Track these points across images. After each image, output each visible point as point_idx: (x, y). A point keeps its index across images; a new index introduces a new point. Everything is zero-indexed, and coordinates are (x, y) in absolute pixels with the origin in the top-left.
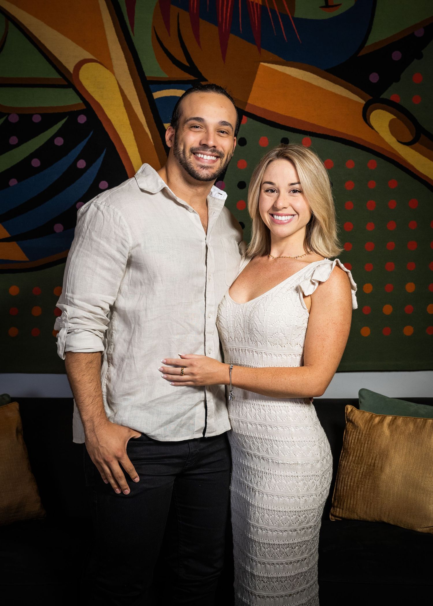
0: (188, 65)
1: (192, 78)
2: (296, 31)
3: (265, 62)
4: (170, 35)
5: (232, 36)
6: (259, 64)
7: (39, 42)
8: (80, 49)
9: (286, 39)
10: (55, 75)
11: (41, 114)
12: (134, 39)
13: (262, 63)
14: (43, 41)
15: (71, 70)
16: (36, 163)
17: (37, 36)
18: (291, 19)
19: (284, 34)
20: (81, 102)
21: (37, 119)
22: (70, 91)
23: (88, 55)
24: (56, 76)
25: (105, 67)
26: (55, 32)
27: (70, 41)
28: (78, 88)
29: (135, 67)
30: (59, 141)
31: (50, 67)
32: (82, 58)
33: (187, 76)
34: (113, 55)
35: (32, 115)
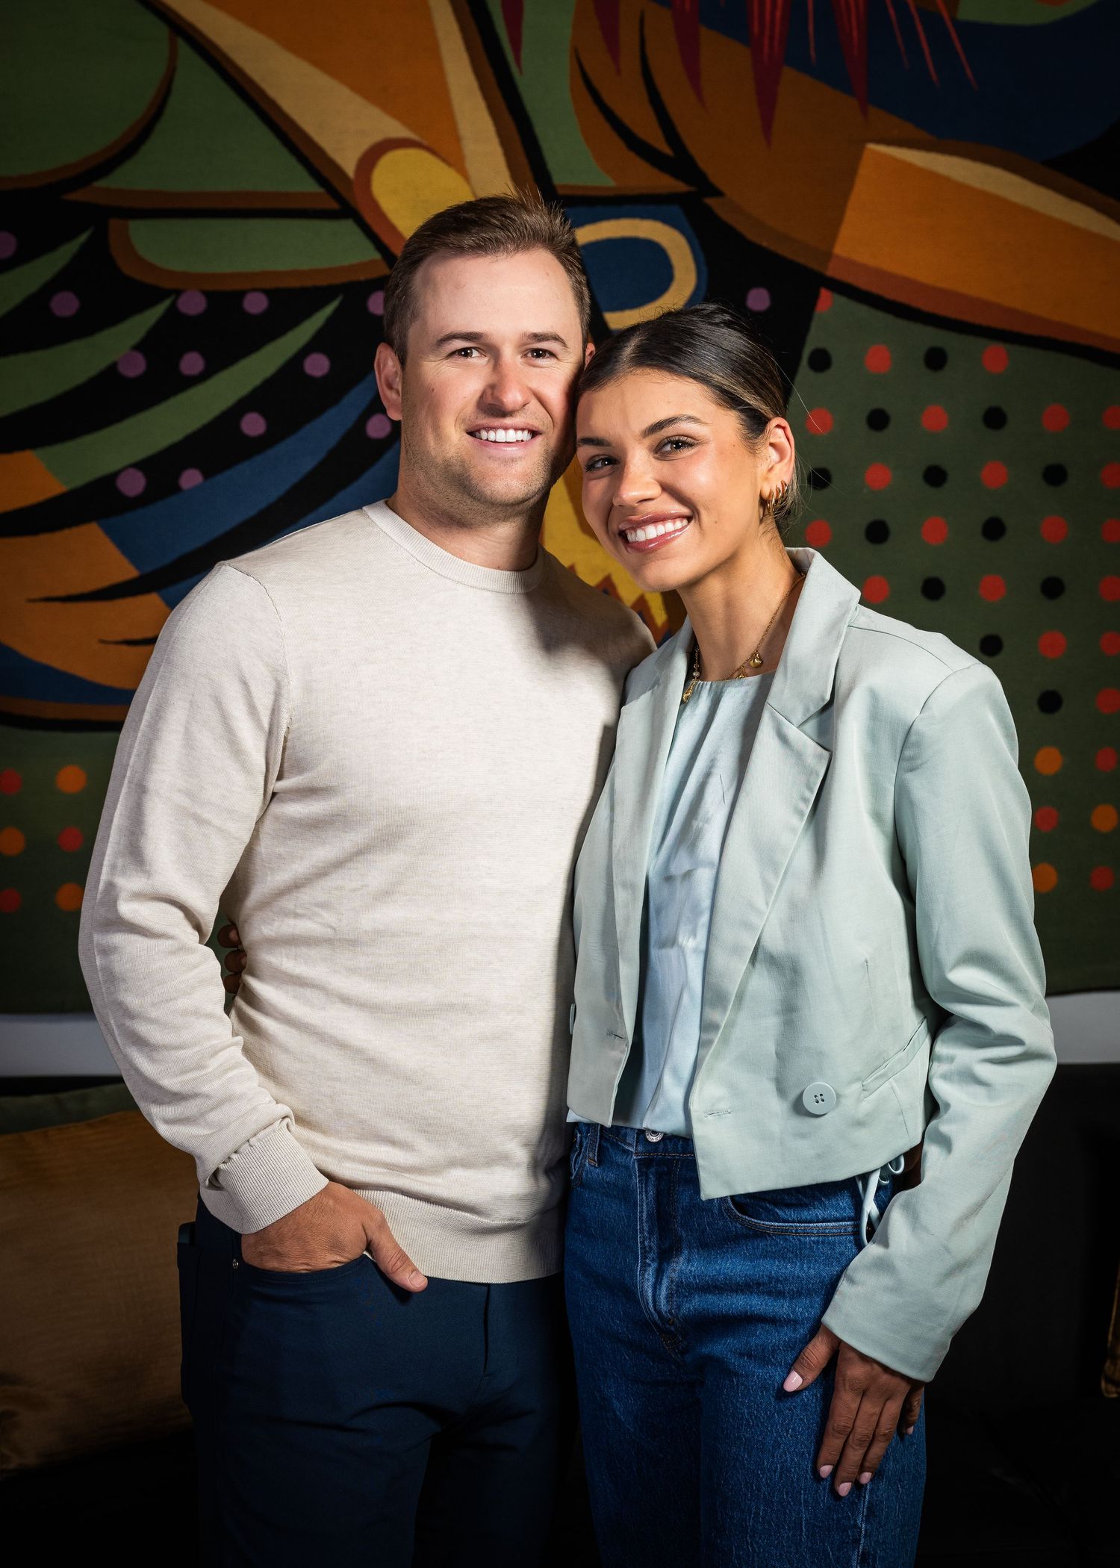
0: (667, 150)
1: (681, 187)
2: (963, 57)
3: (879, 141)
4: (618, 72)
5: (789, 74)
6: (863, 147)
7: (263, 93)
8: (374, 111)
9: (934, 77)
10: (308, 185)
11: (267, 292)
12: (524, 82)
13: (871, 146)
14: (272, 92)
15: (350, 169)
16: (253, 425)
17: (256, 76)
18: (949, 24)
19: (931, 67)
20: (377, 256)
21: (256, 304)
22: (348, 226)
23: (396, 129)
24: (311, 186)
25: (444, 160)
26: (305, 68)
27: (345, 91)
28: (369, 218)
29: (523, 160)
30: (318, 365)
31: (293, 162)
32: (378, 137)
33: (666, 183)
34: (465, 128)
35: (241, 295)
